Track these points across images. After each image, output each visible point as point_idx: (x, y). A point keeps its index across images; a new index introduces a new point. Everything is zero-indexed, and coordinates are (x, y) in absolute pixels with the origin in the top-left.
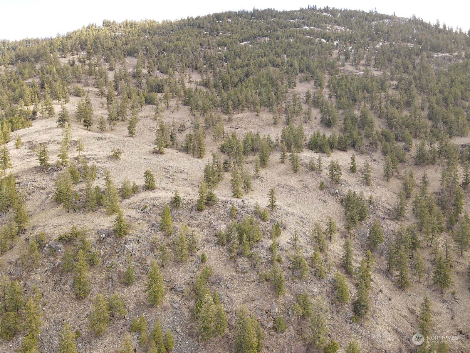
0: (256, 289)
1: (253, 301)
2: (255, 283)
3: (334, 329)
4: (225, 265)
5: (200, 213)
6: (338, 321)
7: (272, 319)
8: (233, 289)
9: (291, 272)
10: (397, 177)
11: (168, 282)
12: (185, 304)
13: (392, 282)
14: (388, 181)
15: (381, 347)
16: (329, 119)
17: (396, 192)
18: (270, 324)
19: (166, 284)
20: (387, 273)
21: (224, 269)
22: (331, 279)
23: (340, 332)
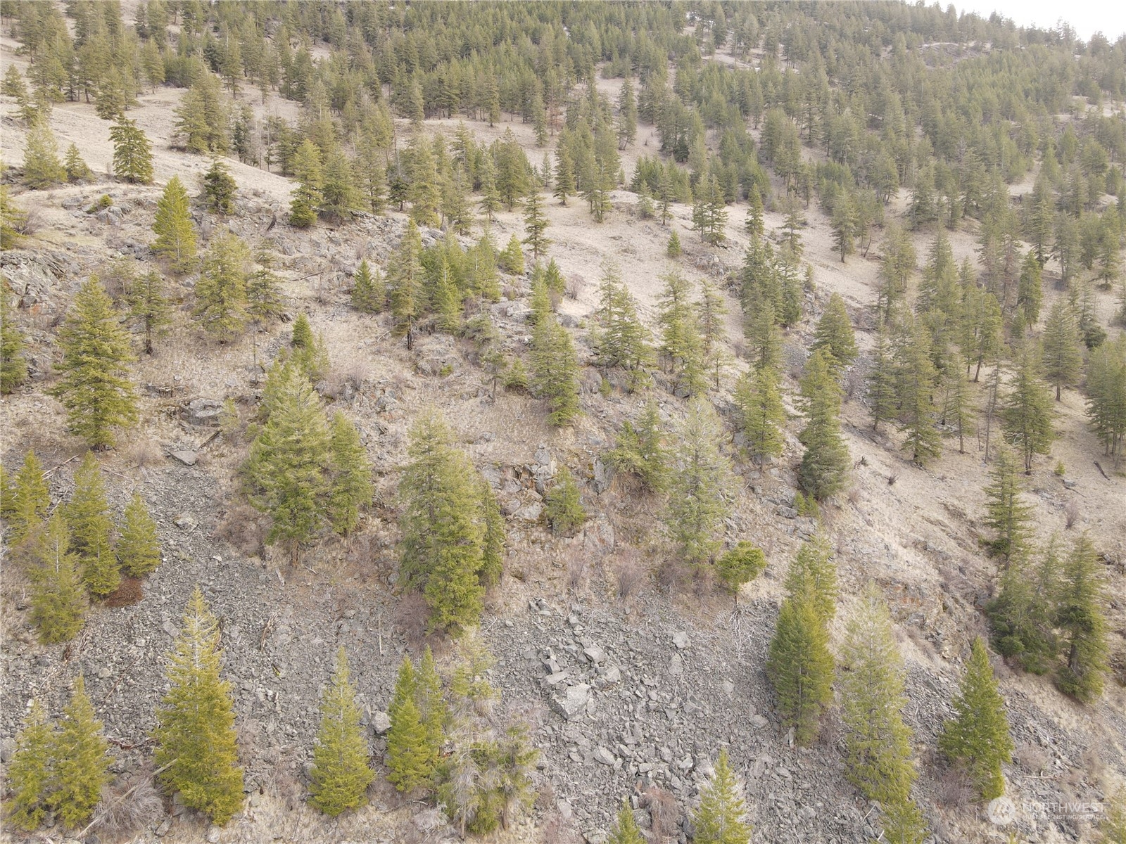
0: (482, 413)
1: (470, 442)
2: (479, 399)
3: (741, 530)
4: (379, 352)
5: (301, 234)
6: (752, 511)
7: (538, 496)
8: (401, 412)
9: (598, 375)
10: (864, 255)
11: (161, 393)
12: (222, 455)
13: (888, 450)
14: (843, 260)
15: (891, 575)
16: (682, 139)
17: (866, 282)
18: (531, 509)
19: (156, 400)
20: (872, 434)
21: (373, 360)
22: (722, 405)
23: (760, 540)
